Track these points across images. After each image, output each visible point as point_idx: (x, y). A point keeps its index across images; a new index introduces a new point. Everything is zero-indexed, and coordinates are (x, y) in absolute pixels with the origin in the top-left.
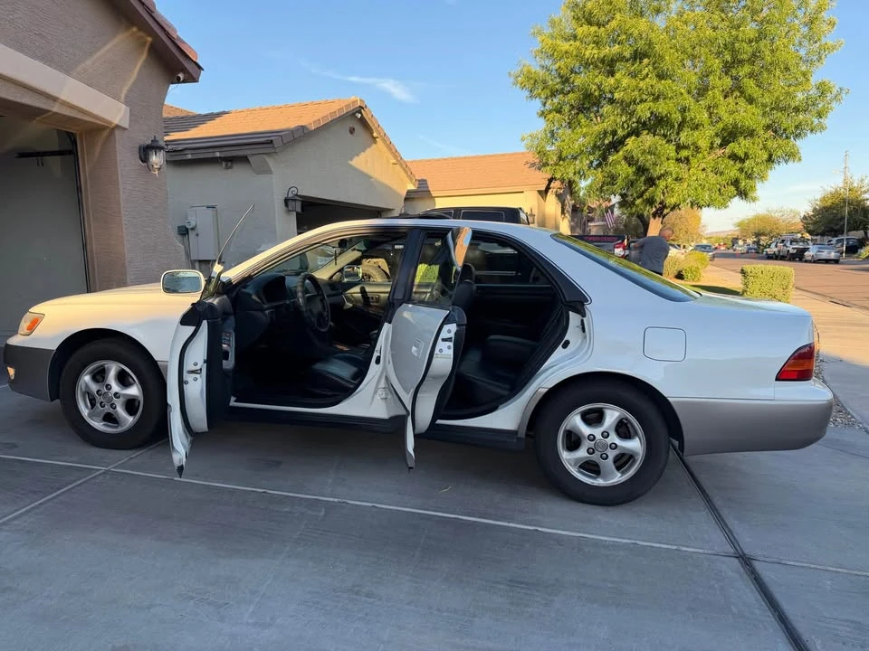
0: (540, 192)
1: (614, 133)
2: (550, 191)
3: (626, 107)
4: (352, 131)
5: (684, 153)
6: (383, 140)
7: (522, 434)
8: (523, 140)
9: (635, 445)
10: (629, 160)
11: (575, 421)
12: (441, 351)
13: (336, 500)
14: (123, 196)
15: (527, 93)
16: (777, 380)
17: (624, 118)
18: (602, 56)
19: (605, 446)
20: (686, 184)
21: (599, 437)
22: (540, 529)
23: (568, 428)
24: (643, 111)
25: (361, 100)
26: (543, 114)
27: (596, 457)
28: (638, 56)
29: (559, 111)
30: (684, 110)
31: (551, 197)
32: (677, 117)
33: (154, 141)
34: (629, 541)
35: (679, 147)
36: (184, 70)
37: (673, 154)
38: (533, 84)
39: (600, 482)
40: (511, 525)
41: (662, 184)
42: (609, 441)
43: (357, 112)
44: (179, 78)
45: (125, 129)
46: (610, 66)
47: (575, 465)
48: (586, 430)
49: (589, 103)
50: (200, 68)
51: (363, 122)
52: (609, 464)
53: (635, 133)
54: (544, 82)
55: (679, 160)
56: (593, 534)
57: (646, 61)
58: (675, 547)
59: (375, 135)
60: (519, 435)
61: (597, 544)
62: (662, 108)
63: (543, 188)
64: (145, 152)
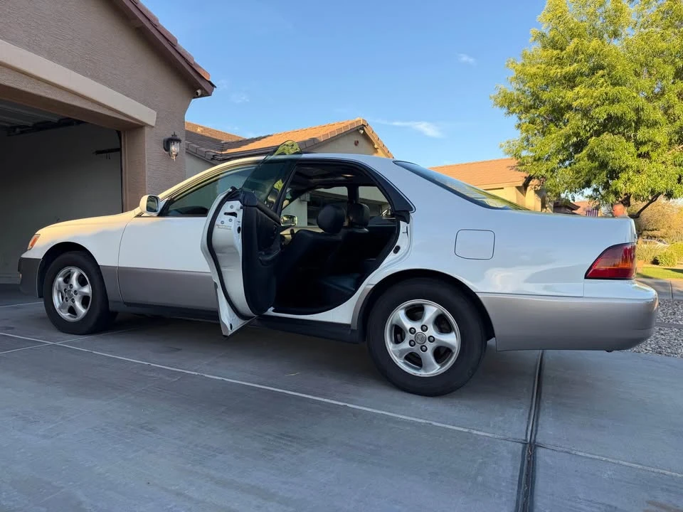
0: (518, 188)
1: (577, 135)
2: (529, 188)
3: (586, 113)
4: (356, 143)
5: (644, 149)
6: (383, 151)
7: (355, 327)
8: (501, 146)
9: (452, 339)
10: (592, 157)
11: (400, 315)
12: (222, 222)
13: (196, 374)
14: (148, 173)
15: (505, 110)
16: (586, 277)
17: (585, 122)
18: (563, 73)
19: (424, 340)
20: (645, 176)
21: (418, 330)
22: (348, 405)
23: (394, 322)
24: (601, 114)
25: (363, 120)
26: (519, 126)
27: (416, 349)
28: (593, 71)
29: (532, 122)
30: (637, 110)
31: (530, 192)
32: (631, 116)
33: (174, 135)
34: (424, 421)
35: (638, 144)
36: (201, 88)
37: (633, 149)
38: (509, 103)
39: (421, 373)
40: (326, 400)
41: (623, 176)
42: (427, 334)
43: (360, 129)
44: (197, 94)
45: (153, 127)
46: (570, 81)
47: (400, 357)
48: (408, 324)
49: (558, 113)
50: (213, 86)
51: (365, 136)
52: (429, 355)
53: (598, 134)
54: (519, 101)
55: (639, 156)
56: (394, 413)
57: (601, 72)
58: (466, 430)
59: (376, 146)
60: (352, 328)
61: (389, 419)
62: (616, 110)
63: (521, 184)
64: (167, 144)
